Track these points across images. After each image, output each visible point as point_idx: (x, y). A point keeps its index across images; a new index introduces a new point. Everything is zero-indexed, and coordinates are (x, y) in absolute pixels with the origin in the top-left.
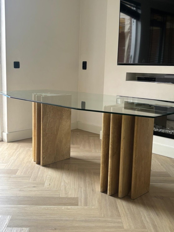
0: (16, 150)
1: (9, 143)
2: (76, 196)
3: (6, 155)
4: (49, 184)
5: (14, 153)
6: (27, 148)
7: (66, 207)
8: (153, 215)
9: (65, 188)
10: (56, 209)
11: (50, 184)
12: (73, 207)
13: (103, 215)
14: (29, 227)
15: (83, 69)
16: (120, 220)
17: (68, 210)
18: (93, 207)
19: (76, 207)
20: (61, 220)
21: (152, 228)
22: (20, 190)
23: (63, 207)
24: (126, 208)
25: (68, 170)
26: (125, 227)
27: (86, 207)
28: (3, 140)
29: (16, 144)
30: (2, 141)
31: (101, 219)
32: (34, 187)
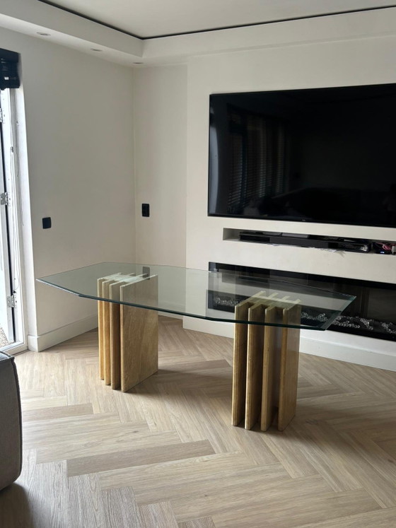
0: (63, 365)
1: (43, 354)
2: (204, 439)
3: (53, 377)
4: (153, 424)
5: (63, 372)
6: (80, 361)
7: (200, 458)
8: (317, 451)
9: (181, 426)
10: (188, 463)
11: (156, 424)
12: (210, 456)
13: (256, 464)
14: (168, 498)
15: (143, 216)
16: (280, 467)
17: (207, 463)
18: (236, 452)
19: (214, 455)
20: (206, 480)
21: (325, 471)
22: (118, 442)
23: (198, 460)
24: (279, 446)
25: (168, 394)
26: (293, 477)
27: (228, 454)
28: (29, 348)
29: (56, 354)
30: (28, 350)
31: (255, 469)
32: (135, 432)
